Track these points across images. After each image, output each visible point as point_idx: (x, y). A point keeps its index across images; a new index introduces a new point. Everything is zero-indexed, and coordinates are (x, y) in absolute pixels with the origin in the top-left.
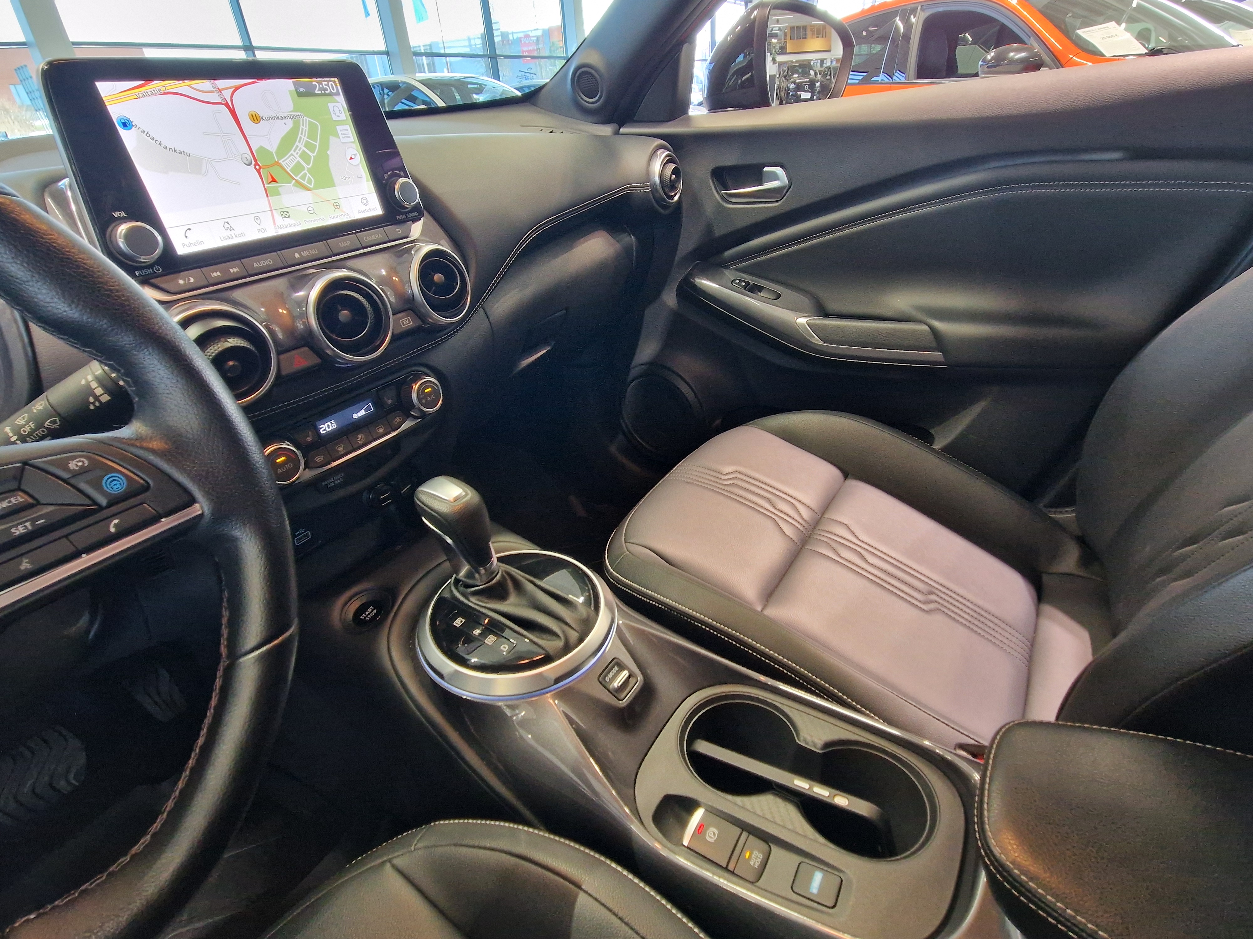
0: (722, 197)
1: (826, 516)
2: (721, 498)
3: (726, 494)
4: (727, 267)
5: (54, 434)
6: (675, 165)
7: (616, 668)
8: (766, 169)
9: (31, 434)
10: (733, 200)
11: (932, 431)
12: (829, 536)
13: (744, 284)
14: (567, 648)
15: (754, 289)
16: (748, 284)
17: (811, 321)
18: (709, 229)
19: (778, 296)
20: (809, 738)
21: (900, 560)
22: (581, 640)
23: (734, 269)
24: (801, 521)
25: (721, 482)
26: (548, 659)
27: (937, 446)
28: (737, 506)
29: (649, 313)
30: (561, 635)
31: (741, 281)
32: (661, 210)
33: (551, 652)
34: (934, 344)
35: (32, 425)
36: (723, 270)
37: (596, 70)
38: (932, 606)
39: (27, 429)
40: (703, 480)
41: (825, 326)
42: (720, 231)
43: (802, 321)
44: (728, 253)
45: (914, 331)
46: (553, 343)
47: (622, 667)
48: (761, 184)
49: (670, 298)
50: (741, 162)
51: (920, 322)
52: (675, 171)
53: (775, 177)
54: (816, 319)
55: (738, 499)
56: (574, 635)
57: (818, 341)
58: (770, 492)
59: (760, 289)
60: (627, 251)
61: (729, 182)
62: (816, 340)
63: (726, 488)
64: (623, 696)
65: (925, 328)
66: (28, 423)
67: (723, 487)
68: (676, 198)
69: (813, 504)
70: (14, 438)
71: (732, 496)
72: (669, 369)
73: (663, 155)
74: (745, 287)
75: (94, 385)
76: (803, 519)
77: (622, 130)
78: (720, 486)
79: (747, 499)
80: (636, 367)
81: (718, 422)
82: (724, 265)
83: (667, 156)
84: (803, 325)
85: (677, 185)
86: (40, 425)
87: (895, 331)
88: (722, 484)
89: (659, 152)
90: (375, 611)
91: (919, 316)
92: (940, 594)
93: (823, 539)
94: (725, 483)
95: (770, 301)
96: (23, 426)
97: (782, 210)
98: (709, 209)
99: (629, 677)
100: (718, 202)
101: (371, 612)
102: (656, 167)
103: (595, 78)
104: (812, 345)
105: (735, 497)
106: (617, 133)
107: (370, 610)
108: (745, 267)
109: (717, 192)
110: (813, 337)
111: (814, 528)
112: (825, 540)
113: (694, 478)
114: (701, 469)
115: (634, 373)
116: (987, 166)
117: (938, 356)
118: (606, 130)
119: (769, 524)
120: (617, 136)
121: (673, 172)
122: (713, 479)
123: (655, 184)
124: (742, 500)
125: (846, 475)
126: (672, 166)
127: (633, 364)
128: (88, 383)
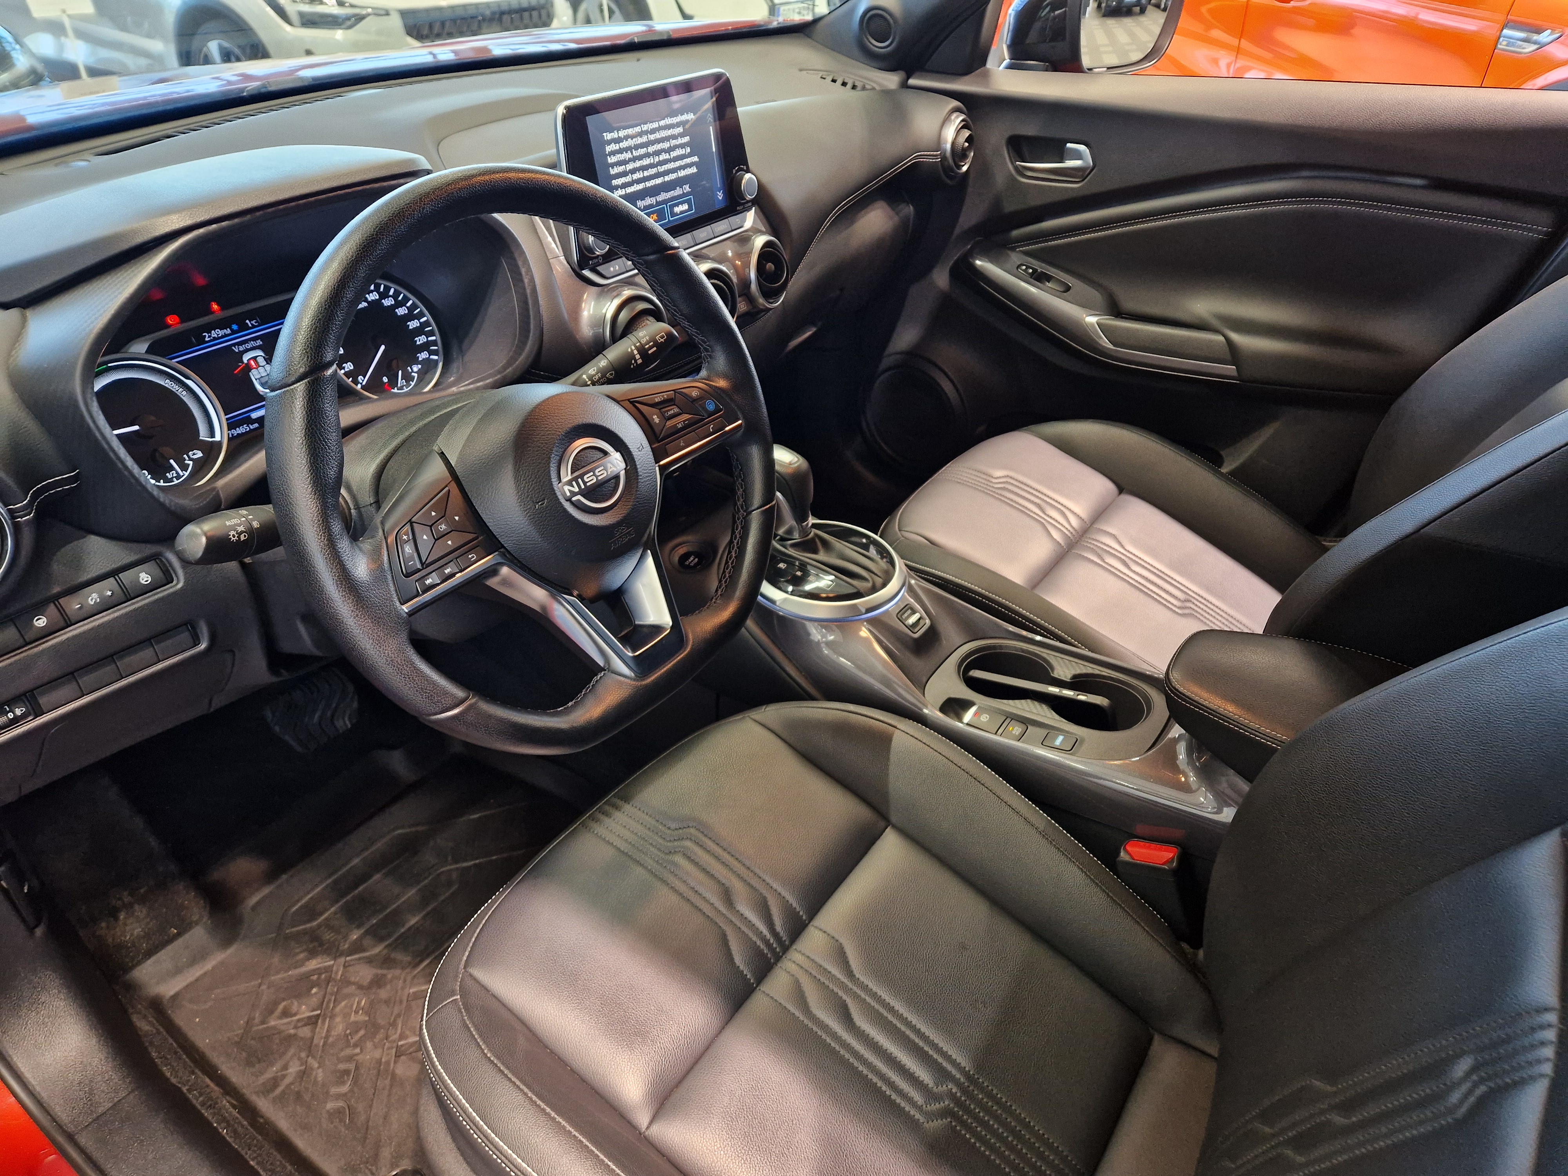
0: (1016, 169)
1: (1095, 526)
2: (992, 500)
3: (997, 496)
4: (1013, 249)
5: (610, 382)
6: (970, 132)
7: (909, 612)
8: (1069, 145)
9: (598, 380)
10: (1030, 174)
11: (1223, 453)
12: (1096, 543)
13: (1031, 271)
14: (874, 589)
15: (1039, 278)
16: (1035, 271)
17: (1102, 321)
18: (997, 203)
19: (1068, 289)
20: (1061, 673)
21: (1163, 570)
22: (884, 585)
23: (1020, 251)
24: (1069, 528)
25: (991, 484)
26: (858, 595)
27: (1224, 470)
28: (1008, 508)
29: (914, 291)
30: (870, 579)
31: (1028, 267)
32: (949, 182)
33: (862, 591)
34: (1228, 357)
35: (600, 375)
36: (1009, 252)
37: (891, 14)
38: (1187, 611)
39: (597, 377)
40: (973, 482)
41: (1116, 327)
42: (1010, 206)
43: (1092, 320)
44: (1015, 233)
45: (1211, 341)
46: (820, 324)
47: (914, 612)
48: (1061, 161)
49: (941, 278)
50: (1042, 134)
51: (1216, 331)
52: (969, 139)
53: (1078, 155)
54: (1107, 319)
55: (1008, 501)
56: (879, 581)
57: (1106, 343)
58: (1040, 498)
59: (1049, 278)
60: (904, 223)
61: (1026, 152)
62: (1105, 343)
63: (997, 491)
64: (916, 630)
65: (1221, 338)
66: (597, 373)
67: (994, 490)
68: (965, 168)
69: (1084, 515)
70: (589, 383)
71: (1003, 499)
72: (931, 362)
73: (957, 120)
74: (1031, 275)
75: (636, 352)
76: (1072, 526)
77: (912, 82)
78: (991, 489)
79: (1017, 503)
80: (889, 355)
81: (982, 428)
82: (1008, 245)
83: (963, 121)
84: (1092, 325)
85: (968, 153)
86: (603, 376)
87: (1189, 339)
88: (993, 487)
89: (953, 117)
90: (697, 560)
91: (1215, 323)
92: (1196, 602)
93: (1089, 545)
94: (996, 486)
95: (1058, 293)
96: (595, 375)
97: (1081, 193)
98: (1000, 180)
99: (919, 619)
100: (1012, 175)
101: (692, 560)
102: (949, 134)
103: (889, 23)
104: (1100, 348)
105: (1006, 500)
106: (904, 85)
107: (692, 559)
108: (1033, 250)
109: (1012, 163)
110: (1102, 338)
111: (1082, 536)
112: (1092, 546)
113: (964, 479)
114: (971, 472)
115: (886, 362)
116: (1295, 174)
117: (1231, 369)
118: (892, 80)
119: (1039, 528)
120: (904, 90)
121: (966, 141)
122: (983, 481)
123: (945, 151)
124: (1012, 503)
125: (1121, 490)
126: (966, 133)
127: (887, 352)
128: (632, 350)
